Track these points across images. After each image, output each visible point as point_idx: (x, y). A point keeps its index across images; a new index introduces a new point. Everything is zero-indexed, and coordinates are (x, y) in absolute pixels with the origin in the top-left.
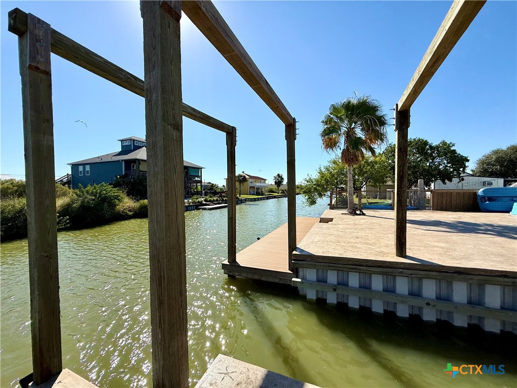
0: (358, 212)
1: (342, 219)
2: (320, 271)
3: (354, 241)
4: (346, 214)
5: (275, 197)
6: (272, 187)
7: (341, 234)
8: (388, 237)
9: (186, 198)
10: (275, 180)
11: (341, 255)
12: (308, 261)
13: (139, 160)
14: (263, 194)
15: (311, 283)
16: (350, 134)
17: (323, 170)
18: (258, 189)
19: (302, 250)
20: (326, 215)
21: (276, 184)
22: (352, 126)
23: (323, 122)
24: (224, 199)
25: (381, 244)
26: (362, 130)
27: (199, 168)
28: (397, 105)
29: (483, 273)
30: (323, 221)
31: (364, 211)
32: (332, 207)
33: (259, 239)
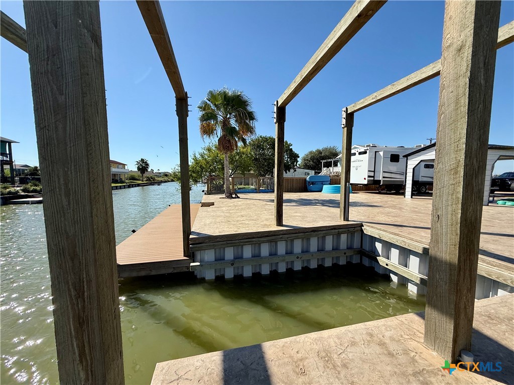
0: (234, 196)
1: (222, 203)
2: (217, 250)
3: (242, 220)
4: (223, 198)
5: (138, 185)
6: (133, 174)
7: (228, 214)
8: (264, 213)
10: (137, 166)
11: (236, 231)
12: (206, 243)
14: (122, 182)
15: (210, 264)
16: (225, 124)
17: (198, 156)
18: (114, 175)
19: (198, 234)
20: (205, 200)
21: (139, 170)
22: (228, 117)
23: (199, 107)
25: (262, 219)
26: (236, 121)
27: (5, 142)
28: (277, 102)
29: (325, 229)
30: (204, 205)
31: (239, 195)
32: (209, 193)
33: (134, 231)
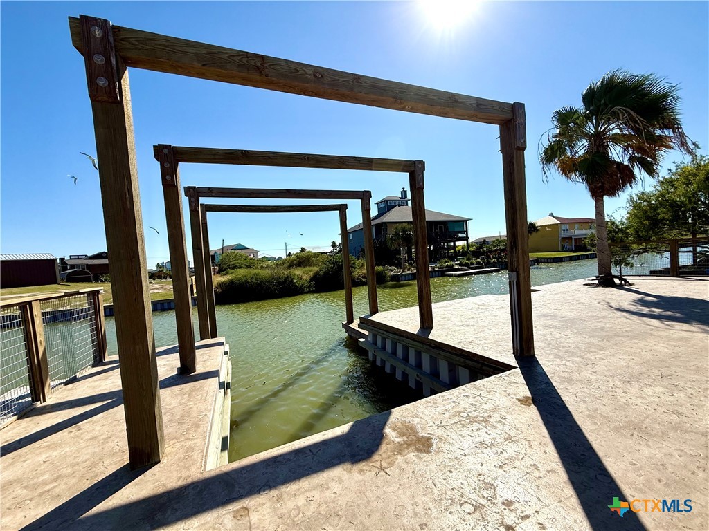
9: (431, 262)
13: (385, 223)
24: (492, 261)
27: (464, 221)
